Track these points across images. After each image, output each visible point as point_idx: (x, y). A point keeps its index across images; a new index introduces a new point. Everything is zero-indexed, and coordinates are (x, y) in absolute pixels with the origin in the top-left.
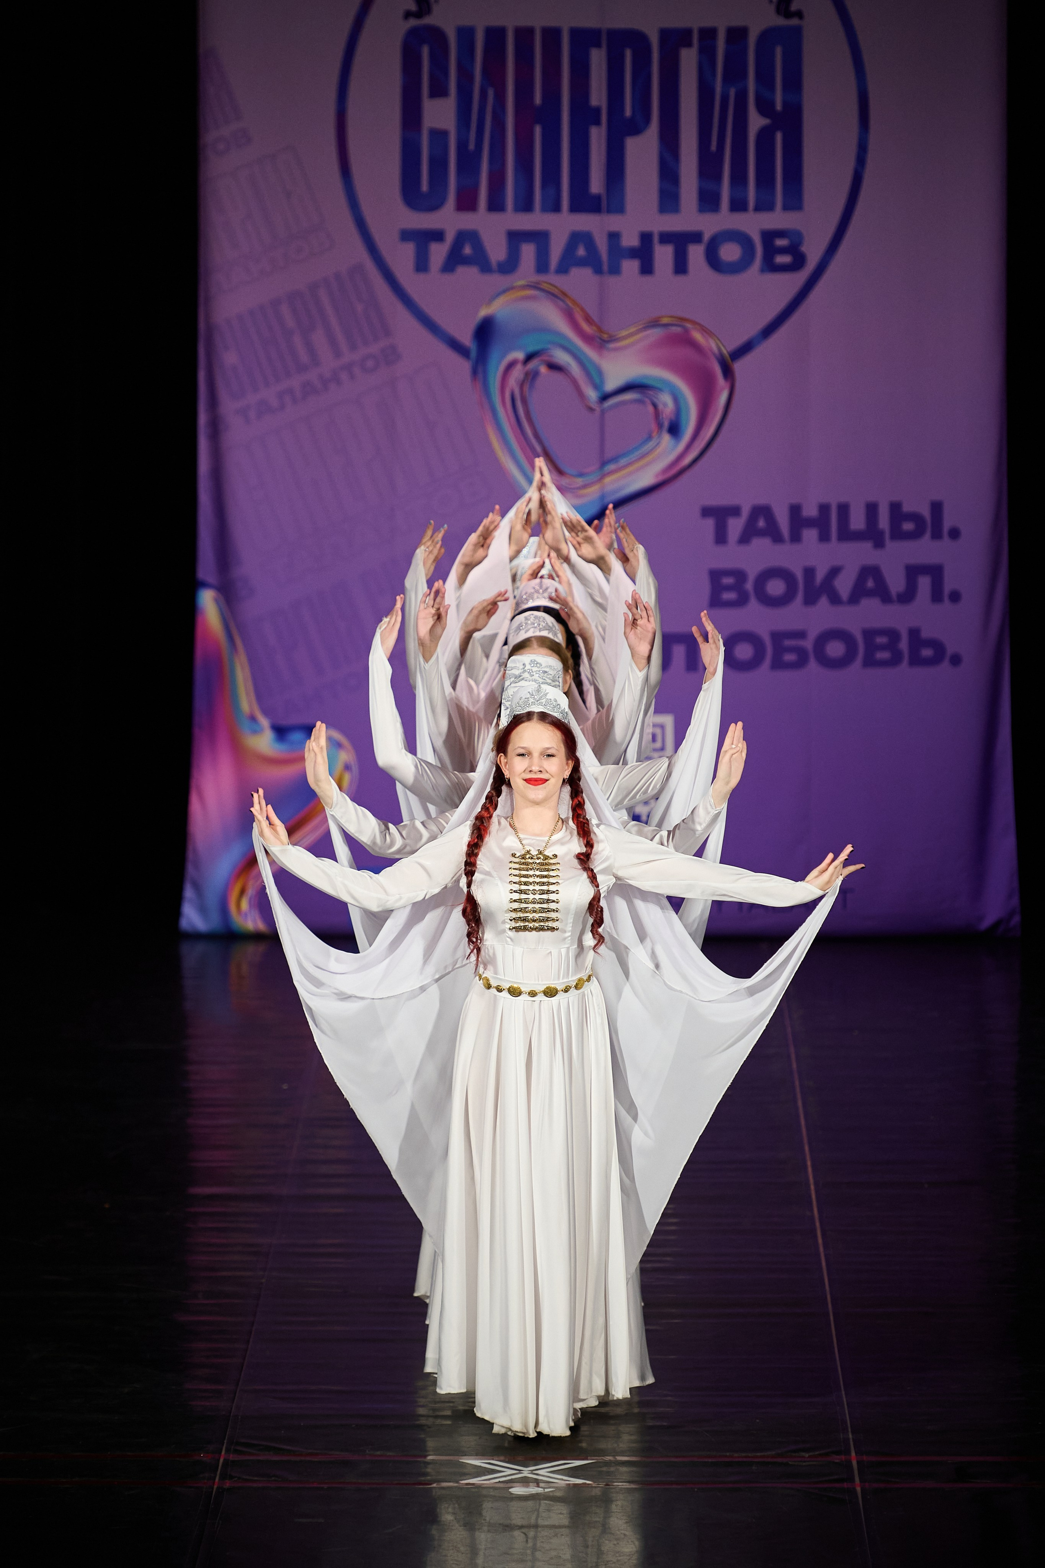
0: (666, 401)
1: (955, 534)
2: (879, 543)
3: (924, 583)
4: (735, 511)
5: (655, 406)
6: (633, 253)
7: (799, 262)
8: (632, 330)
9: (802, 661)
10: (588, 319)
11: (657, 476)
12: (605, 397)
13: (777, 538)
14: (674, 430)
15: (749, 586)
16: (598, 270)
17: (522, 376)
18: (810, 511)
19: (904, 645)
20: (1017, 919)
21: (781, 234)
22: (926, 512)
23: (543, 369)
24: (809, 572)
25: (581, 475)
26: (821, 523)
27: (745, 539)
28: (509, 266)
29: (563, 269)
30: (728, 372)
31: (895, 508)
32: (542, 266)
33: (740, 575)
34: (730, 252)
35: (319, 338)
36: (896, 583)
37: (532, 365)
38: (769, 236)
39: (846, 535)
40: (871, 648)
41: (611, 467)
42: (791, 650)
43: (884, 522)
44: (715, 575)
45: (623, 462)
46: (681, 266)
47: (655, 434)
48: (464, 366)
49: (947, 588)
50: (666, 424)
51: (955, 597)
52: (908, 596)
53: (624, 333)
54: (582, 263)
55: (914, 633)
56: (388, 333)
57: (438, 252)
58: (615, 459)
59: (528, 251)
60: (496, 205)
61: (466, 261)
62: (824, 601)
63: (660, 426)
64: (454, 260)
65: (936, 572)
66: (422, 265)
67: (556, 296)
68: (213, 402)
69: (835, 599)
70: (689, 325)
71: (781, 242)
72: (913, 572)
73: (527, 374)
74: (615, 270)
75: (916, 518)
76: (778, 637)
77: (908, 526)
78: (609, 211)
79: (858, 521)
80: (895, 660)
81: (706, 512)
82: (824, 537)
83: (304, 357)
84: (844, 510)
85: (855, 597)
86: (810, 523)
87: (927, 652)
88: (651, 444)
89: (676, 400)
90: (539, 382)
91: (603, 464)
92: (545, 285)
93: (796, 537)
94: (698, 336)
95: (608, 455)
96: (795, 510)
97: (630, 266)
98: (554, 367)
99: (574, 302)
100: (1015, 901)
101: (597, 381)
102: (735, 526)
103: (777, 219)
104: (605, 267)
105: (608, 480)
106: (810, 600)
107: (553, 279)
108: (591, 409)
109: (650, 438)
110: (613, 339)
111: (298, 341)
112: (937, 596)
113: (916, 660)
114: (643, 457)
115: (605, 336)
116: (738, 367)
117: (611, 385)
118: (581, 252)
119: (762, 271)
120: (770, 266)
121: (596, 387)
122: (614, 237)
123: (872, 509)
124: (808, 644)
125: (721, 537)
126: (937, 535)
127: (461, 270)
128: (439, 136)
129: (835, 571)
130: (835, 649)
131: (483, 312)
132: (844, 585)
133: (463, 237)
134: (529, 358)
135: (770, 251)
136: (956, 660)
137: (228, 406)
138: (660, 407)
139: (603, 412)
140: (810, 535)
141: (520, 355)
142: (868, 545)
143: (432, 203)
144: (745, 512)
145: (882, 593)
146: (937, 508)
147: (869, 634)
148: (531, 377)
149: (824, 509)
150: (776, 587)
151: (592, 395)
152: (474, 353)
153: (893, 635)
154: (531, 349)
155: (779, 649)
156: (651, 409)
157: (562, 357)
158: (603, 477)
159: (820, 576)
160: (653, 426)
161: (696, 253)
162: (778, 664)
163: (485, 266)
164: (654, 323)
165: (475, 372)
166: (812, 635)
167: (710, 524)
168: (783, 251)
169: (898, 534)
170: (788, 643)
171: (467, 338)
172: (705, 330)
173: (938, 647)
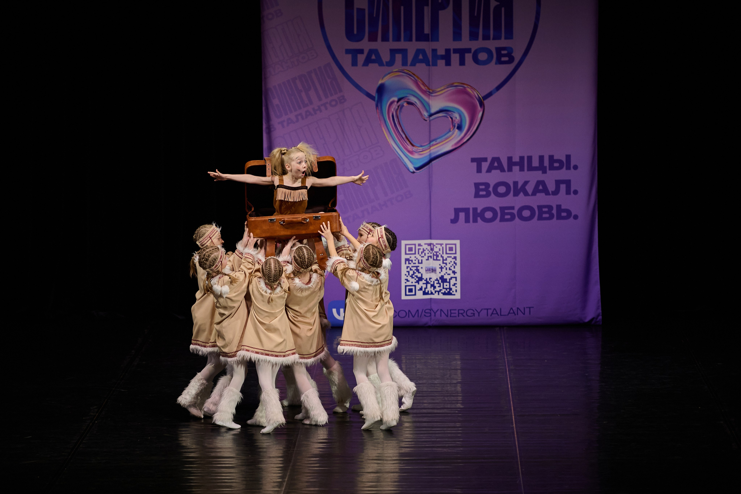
0: (456, 116)
1: (576, 167)
2: (544, 172)
3: (563, 187)
4: (485, 160)
5: (452, 118)
6: (442, 57)
7: (511, 60)
8: (443, 88)
9: (513, 218)
10: (424, 84)
11: (452, 146)
12: (431, 115)
13: (503, 170)
14: (460, 128)
15: (491, 189)
16: (428, 64)
17: (397, 107)
18: (516, 159)
19: (554, 212)
20: (600, 317)
21: (504, 49)
22: (564, 160)
23: (405, 104)
24: (516, 183)
25: (421, 146)
26: (521, 163)
27: (489, 171)
28: (391, 63)
29: (413, 64)
30: (482, 104)
31: (551, 157)
32: (405, 63)
33: (487, 185)
34: (482, 56)
35: (312, 93)
36: (551, 187)
37: (399, 103)
38: (499, 50)
39: (531, 168)
40: (541, 213)
41: (434, 143)
42: (508, 214)
43: (546, 163)
44: (477, 185)
45: (438, 141)
46: (462, 62)
47: (452, 130)
48: (373, 103)
49: (572, 190)
50: (456, 125)
51: (576, 192)
52: (556, 192)
53: (439, 89)
54: (421, 61)
55: (559, 207)
56: (341, 91)
57: (361, 58)
58: (435, 140)
59: (399, 57)
60: (385, 38)
61: (373, 61)
62: (522, 194)
63: (454, 126)
64: (368, 61)
65: (568, 183)
66: (354, 63)
67: (410, 75)
68: (269, 119)
69: (526, 194)
70: (465, 86)
71: (503, 52)
72: (558, 183)
73: (398, 107)
74: (435, 64)
75: (560, 161)
76: (502, 209)
77: (556, 165)
78: (432, 41)
79: (535, 163)
80: (551, 217)
81: (473, 160)
82: (522, 169)
83: (306, 101)
84: (530, 158)
85: (534, 193)
86: (516, 164)
87: (564, 214)
88: (451, 133)
89: (460, 116)
90: (404, 109)
91: (430, 142)
92: (405, 71)
93: (510, 170)
94: (469, 90)
95: (433, 137)
96: (510, 159)
97: (441, 63)
98: (409, 103)
99: (418, 78)
100: (600, 311)
101: (428, 109)
102: (485, 166)
103: (502, 43)
104: (431, 63)
105: (432, 148)
106: (516, 194)
107: (408, 68)
108: (426, 120)
109: (450, 131)
110: (434, 92)
111: (303, 95)
112: (568, 192)
113: (559, 217)
114: (446, 139)
115: (431, 91)
116: (486, 102)
117: (433, 111)
118: (421, 57)
119: (496, 64)
120: (499, 62)
121: (427, 111)
122: (434, 51)
123: (541, 158)
124: (515, 212)
125: (479, 170)
126: (568, 168)
127: (371, 65)
128: (361, 11)
129: (526, 183)
130: (526, 213)
131: (380, 82)
132: (530, 188)
133: (371, 52)
134: (399, 100)
135: (499, 55)
136: (576, 217)
137: (275, 121)
138: (454, 119)
139: (430, 121)
140: (516, 168)
141: (396, 99)
142: (540, 172)
143: (359, 38)
144: (489, 160)
145: (546, 191)
146: (568, 157)
147: (540, 207)
148: (401, 107)
149: (522, 158)
150: (502, 189)
151: (426, 114)
152: (376, 99)
153: (550, 207)
154: (401, 96)
155: (503, 214)
156: (450, 119)
157: (413, 99)
158: (430, 147)
159: (520, 186)
160: (451, 126)
161: (468, 57)
162: (502, 220)
163: (381, 64)
164: (452, 85)
165: (377, 106)
166: (516, 209)
167: (475, 164)
168: (504, 55)
169: (552, 168)
170: (506, 211)
171: (374, 93)
172: (472, 88)
173: (569, 212)
